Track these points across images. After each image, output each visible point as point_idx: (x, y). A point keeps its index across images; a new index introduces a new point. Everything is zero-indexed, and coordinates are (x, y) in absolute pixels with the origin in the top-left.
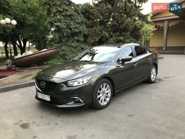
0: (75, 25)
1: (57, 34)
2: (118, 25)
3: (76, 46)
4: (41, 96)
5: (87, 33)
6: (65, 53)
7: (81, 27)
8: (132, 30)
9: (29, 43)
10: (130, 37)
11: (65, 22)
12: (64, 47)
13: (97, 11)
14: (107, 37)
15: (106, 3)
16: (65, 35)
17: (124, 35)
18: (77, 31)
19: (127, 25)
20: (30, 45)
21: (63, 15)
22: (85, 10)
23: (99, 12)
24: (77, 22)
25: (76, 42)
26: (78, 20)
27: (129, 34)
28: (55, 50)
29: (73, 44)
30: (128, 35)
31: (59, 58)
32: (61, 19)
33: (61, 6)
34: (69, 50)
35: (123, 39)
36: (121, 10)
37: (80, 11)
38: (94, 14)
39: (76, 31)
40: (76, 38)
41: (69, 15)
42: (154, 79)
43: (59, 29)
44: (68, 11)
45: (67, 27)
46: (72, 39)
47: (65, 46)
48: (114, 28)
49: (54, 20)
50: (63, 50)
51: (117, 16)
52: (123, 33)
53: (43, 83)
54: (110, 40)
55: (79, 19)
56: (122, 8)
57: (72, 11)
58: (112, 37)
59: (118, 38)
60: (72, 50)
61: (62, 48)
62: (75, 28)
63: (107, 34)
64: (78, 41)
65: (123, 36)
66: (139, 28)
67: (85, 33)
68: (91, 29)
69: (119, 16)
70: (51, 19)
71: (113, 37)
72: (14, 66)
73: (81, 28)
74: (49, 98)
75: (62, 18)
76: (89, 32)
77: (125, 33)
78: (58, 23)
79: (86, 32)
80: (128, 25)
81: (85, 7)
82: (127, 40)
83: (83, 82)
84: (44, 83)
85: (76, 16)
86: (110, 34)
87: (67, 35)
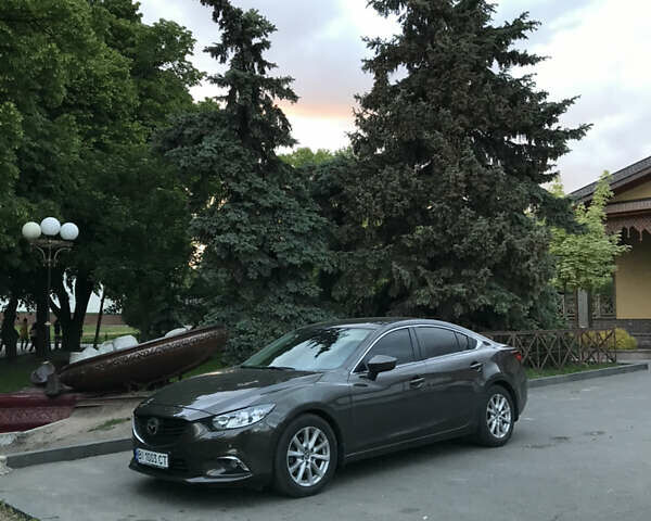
0: (287, 240)
1: (222, 273)
2: (444, 240)
3: (291, 316)
4: (145, 457)
5: (331, 270)
6: (249, 340)
7: (309, 248)
8: (498, 260)
9: (102, 301)
10: (494, 285)
11: (254, 232)
12: (244, 322)
13: (367, 194)
14: (408, 284)
15: (402, 164)
16: (253, 275)
17: (470, 278)
18: (295, 261)
19: (475, 242)
20: (104, 307)
21: (247, 209)
22: (327, 188)
23: (374, 196)
24: (296, 230)
25: (292, 299)
26: (301, 226)
27: (485, 274)
28: (212, 332)
29: (280, 310)
30: (485, 279)
31: (224, 360)
32: (241, 222)
33: (241, 177)
34: (265, 329)
35: (467, 293)
36: (455, 191)
37: (307, 192)
38: (358, 204)
39: (291, 264)
40: (292, 287)
41: (267, 208)
42: (502, 432)
43: (230, 257)
44: (266, 192)
45: (261, 247)
46: (278, 292)
47: (251, 316)
48: (432, 253)
49: (215, 224)
50: (242, 332)
51: (442, 209)
52: (464, 272)
53: (153, 423)
54: (418, 296)
55: (302, 222)
56: (456, 185)
57: (278, 195)
58: (424, 284)
59: (446, 287)
60: (273, 330)
61: (238, 324)
62: (290, 250)
63: (406, 274)
64: (299, 298)
65: (466, 280)
66: (523, 252)
67: (325, 269)
68: (346, 255)
69: (447, 211)
70: (205, 221)
71: (427, 284)
72: (67, 388)
73: (309, 250)
74: (167, 459)
75: (245, 217)
76: (339, 265)
77: (471, 272)
78: (228, 235)
79: (327, 264)
80: (480, 245)
81: (329, 175)
82: (481, 296)
83: (250, 419)
84: (157, 422)
85: (294, 210)
86: (416, 272)
87: (260, 276)
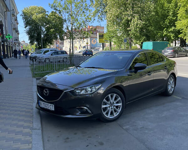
42: (171, 91)
74: (53, 107)
83: (91, 91)
